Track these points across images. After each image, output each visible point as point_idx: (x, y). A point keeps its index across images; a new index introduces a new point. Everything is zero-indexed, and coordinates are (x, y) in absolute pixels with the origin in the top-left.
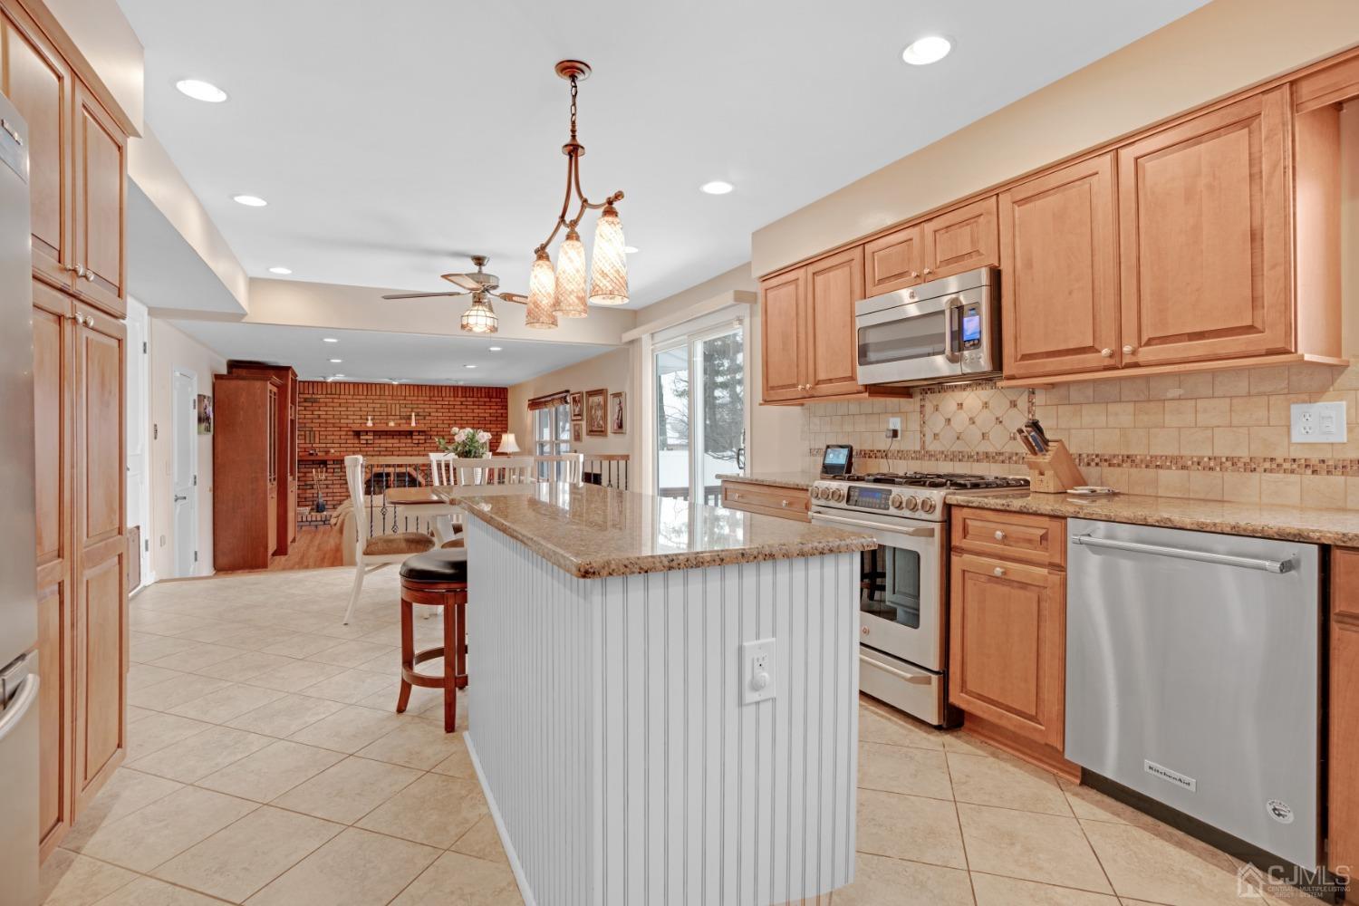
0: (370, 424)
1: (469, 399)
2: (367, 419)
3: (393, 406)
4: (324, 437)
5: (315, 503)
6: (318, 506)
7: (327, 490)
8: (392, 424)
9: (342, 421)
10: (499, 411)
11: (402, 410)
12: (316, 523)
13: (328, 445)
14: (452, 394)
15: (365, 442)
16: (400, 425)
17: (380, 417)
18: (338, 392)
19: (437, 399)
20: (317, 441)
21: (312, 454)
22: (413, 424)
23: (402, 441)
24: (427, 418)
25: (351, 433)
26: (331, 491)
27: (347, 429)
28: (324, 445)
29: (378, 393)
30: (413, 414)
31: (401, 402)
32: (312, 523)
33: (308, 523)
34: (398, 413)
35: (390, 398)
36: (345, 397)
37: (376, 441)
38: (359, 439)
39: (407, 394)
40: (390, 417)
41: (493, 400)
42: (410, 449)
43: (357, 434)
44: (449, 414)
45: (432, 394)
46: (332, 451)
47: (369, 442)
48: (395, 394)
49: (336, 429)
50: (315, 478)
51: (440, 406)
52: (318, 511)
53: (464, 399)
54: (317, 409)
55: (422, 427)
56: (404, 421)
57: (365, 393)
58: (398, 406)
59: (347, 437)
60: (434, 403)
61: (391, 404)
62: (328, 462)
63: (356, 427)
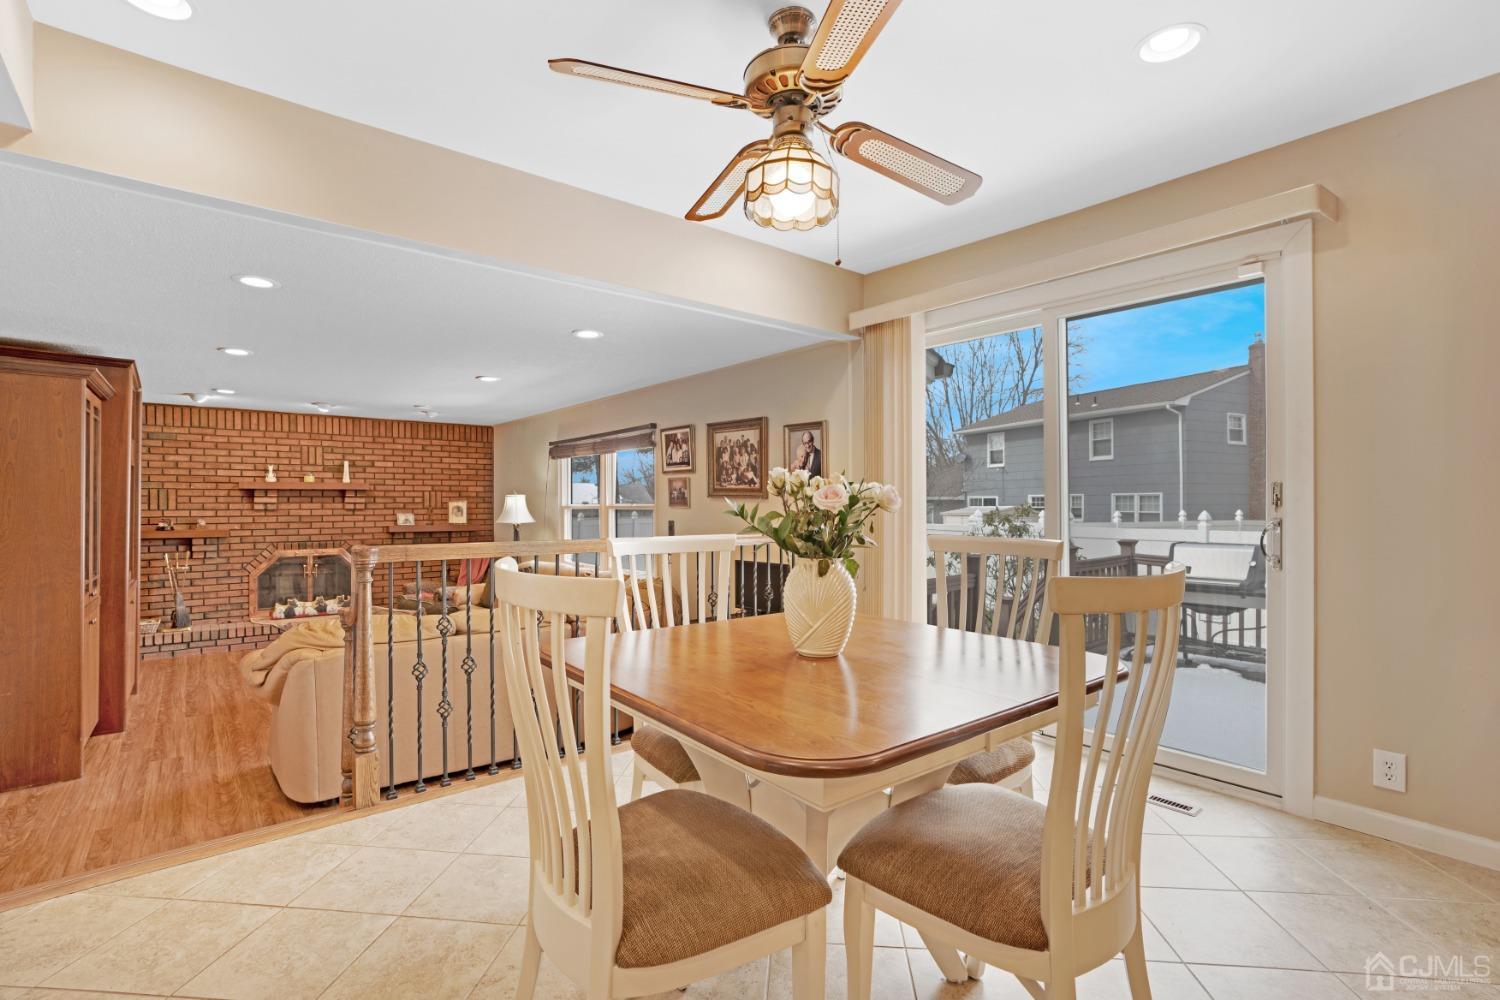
0: (271, 478)
1: (434, 442)
2: (266, 471)
3: (312, 450)
4: (186, 500)
5: (169, 612)
6: (174, 616)
7: (192, 589)
8: (310, 479)
9: (220, 472)
10: (480, 462)
11: (327, 456)
12: (172, 648)
13: (194, 513)
14: (408, 435)
15: (262, 507)
16: (322, 480)
17: (290, 468)
18: (212, 424)
19: (385, 440)
20: (172, 505)
21: (163, 529)
22: (346, 479)
23: (327, 506)
24: (368, 470)
25: (239, 493)
26: (199, 589)
27: (230, 486)
28: (187, 513)
29: (286, 428)
30: (346, 464)
31: (325, 444)
32: (163, 648)
33: (156, 649)
34: (319, 462)
35: (307, 436)
36: (225, 433)
37: (283, 506)
38: (253, 503)
39: (336, 431)
40: (305, 468)
41: (471, 444)
42: (340, 518)
43: (250, 494)
44: (405, 465)
45: (376, 433)
46: (202, 522)
47: (270, 507)
48: (315, 430)
49: (209, 486)
50: (170, 569)
51: (389, 452)
52: (174, 626)
53: (428, 442)
54: (173, 451)
55: (360, 485)
56: (330, 475)
57: (262, 428)
58: (319, 450)
59: (229, 500)
60: (380, 446)
61: (308, 447)
62: (194, 542)
63: (247, 484)
